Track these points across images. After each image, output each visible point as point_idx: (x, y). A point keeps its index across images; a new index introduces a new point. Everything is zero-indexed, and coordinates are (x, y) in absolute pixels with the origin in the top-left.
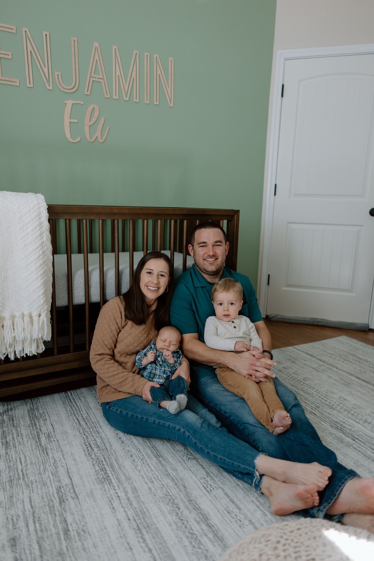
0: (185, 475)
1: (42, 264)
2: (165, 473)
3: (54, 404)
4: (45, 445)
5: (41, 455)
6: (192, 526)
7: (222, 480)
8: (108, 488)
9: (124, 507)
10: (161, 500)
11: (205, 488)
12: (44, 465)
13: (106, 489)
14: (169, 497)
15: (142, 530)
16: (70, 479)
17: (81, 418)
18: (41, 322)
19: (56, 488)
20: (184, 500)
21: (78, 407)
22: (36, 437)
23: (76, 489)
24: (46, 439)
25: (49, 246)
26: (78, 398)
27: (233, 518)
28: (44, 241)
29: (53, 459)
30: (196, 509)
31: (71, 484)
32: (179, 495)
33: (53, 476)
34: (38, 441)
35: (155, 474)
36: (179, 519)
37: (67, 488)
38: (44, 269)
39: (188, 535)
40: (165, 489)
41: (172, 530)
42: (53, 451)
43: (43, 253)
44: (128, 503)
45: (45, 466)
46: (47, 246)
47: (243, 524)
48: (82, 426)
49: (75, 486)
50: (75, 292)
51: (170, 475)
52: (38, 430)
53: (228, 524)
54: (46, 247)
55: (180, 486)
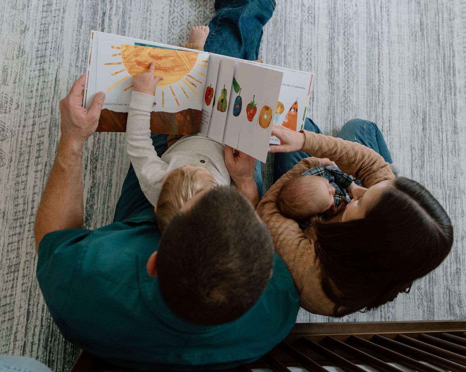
6: (343, 71)
9: (382, 117)
10: (353, 107)
11: (313, 98)
14: (346, 106)
15: (378, 90)
20: (336, 97)
27: (311, 59)
30: (332, 83)
32: (337, 104)
36: (349, 83)
39: (350, 67)
40: (345, 117)
41: (358, 77)
44: (378, 120)
47: (307, 50)
53: (318, 57)
55: (331, 113)
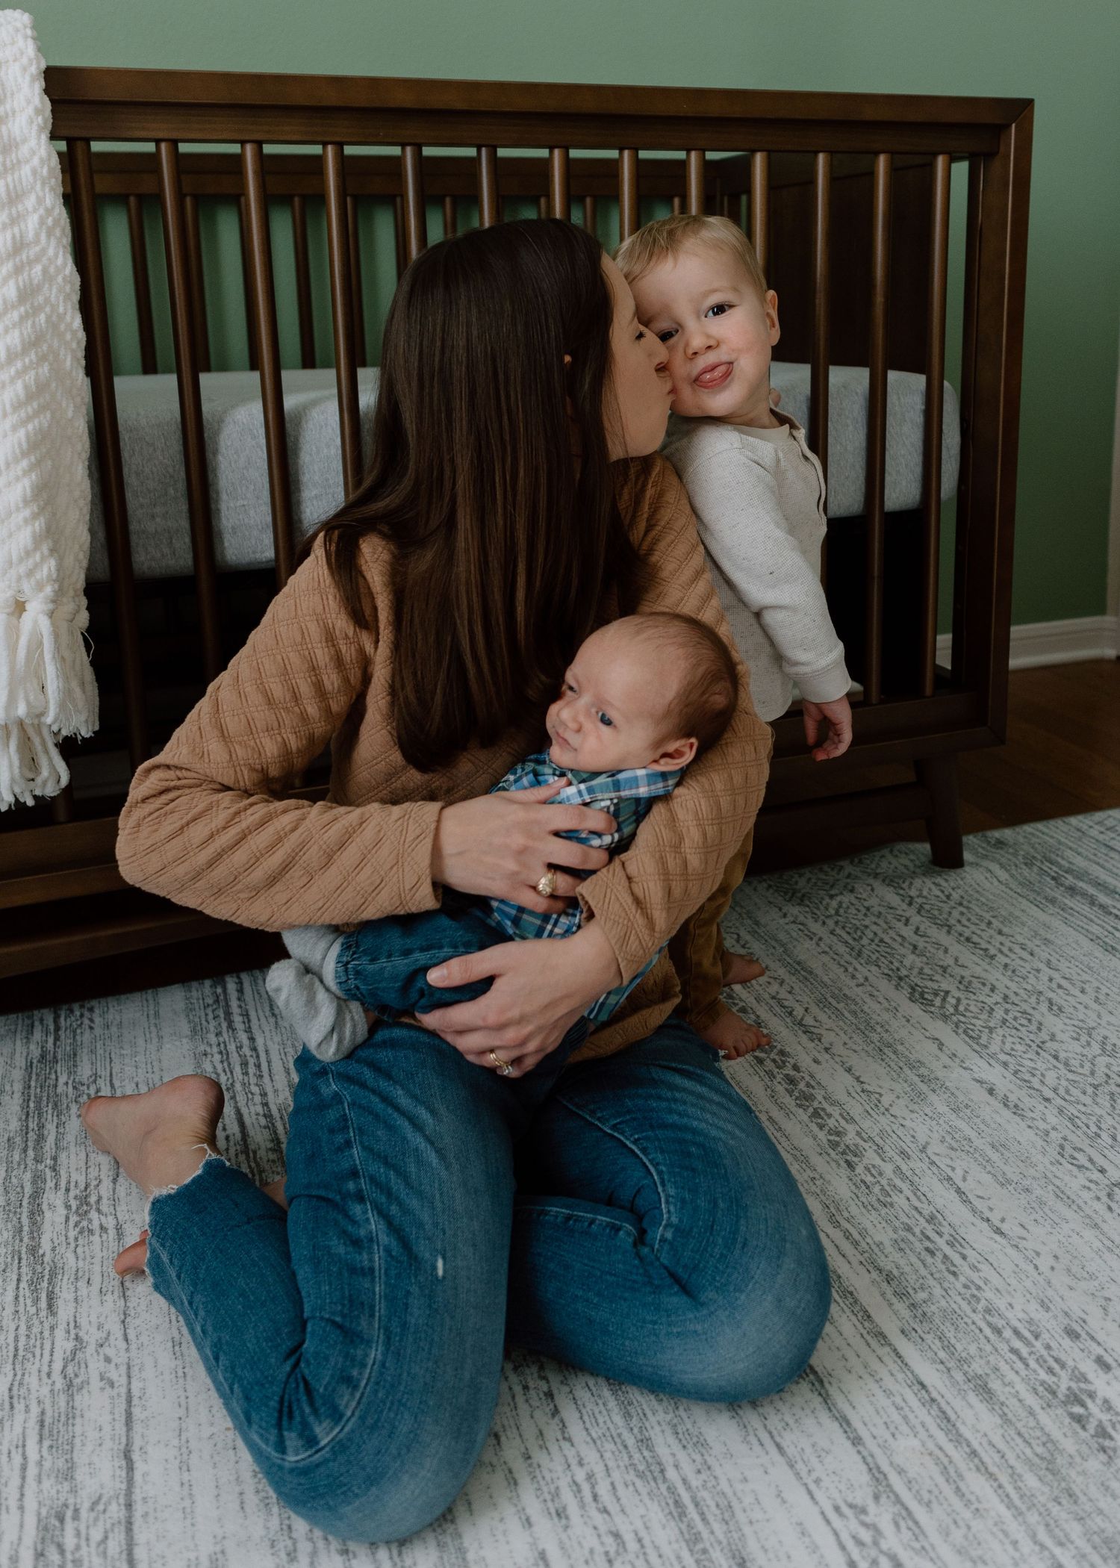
0: (746, 1480)
1: (19, 348)
2: (637, 1456)
3: (154, 1034)
4: (54, 1249)
5: (21, 1309)
7: (964, 1530)
8: (311, 1540)
12: (18, 1367)
13: (299, 1546)
16: (124, 1463)
17: (260, 1109)
18: (23, 641)
19: (39, 1514)
21: (258, 1057)
22: (25, 1203)
23: (141, 1535)
24: (67, 1219)
25: (60, 261)
26: (267, 1009)
28: (31, 235)
29: (73, 1332)
31: (122, 1501)
33: (41, 1441)
34: (26, 1229)
35: (581, 1464)
37: (96, 1519)
38: (30, 377)
42: (83, 1291)
43: (26, 294)
45: (18, 1377)
46: (44, 260)
48: (255, 1153)
49: (139, 1509)
50: (223, 507)
51: (662, 1471)
52: (40, 1167)
54: (38, 269)
